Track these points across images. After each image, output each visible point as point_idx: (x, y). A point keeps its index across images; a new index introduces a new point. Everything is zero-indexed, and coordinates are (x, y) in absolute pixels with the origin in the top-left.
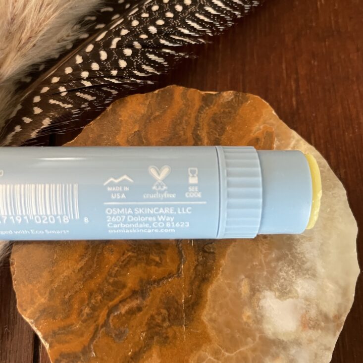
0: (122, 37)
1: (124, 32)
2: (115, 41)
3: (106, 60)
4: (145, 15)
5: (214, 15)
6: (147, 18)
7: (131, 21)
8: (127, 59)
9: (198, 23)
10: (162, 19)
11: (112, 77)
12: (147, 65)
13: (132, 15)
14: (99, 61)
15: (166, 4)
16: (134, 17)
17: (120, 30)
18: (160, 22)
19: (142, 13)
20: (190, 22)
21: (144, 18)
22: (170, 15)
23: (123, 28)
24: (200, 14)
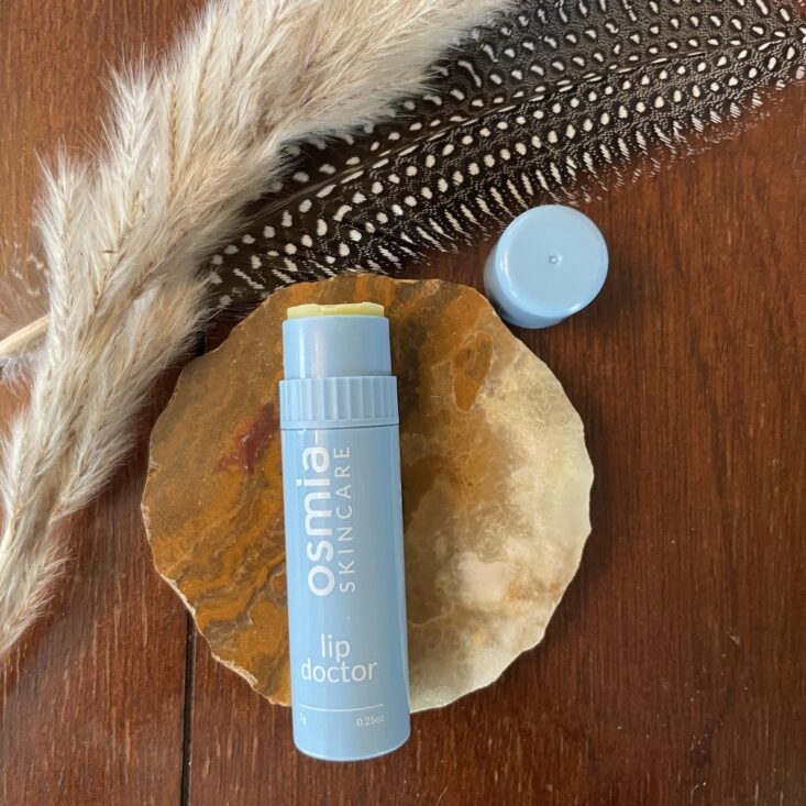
0: (353, 205)
1: (359, 198)
2: (344, 210)
3: (323, 237)
4: (394, 179)
5: (485, 215)
6: (396, 185)
7: (373, 181)
8: (352, 245)
9: (459, 222)
10: (415, 196)
11: (327, 265)
12: (375, 261)
13: (378, 169)
14: (314, 236)
15: (429, 169)
16: (379, 175)
17: (353, 192)
18: (411, 201)
19: (391, 173)
20: (449, 216)
21: (392, 183)
22: (427, 193)
23: (358, 190)
24: (468, 207)
